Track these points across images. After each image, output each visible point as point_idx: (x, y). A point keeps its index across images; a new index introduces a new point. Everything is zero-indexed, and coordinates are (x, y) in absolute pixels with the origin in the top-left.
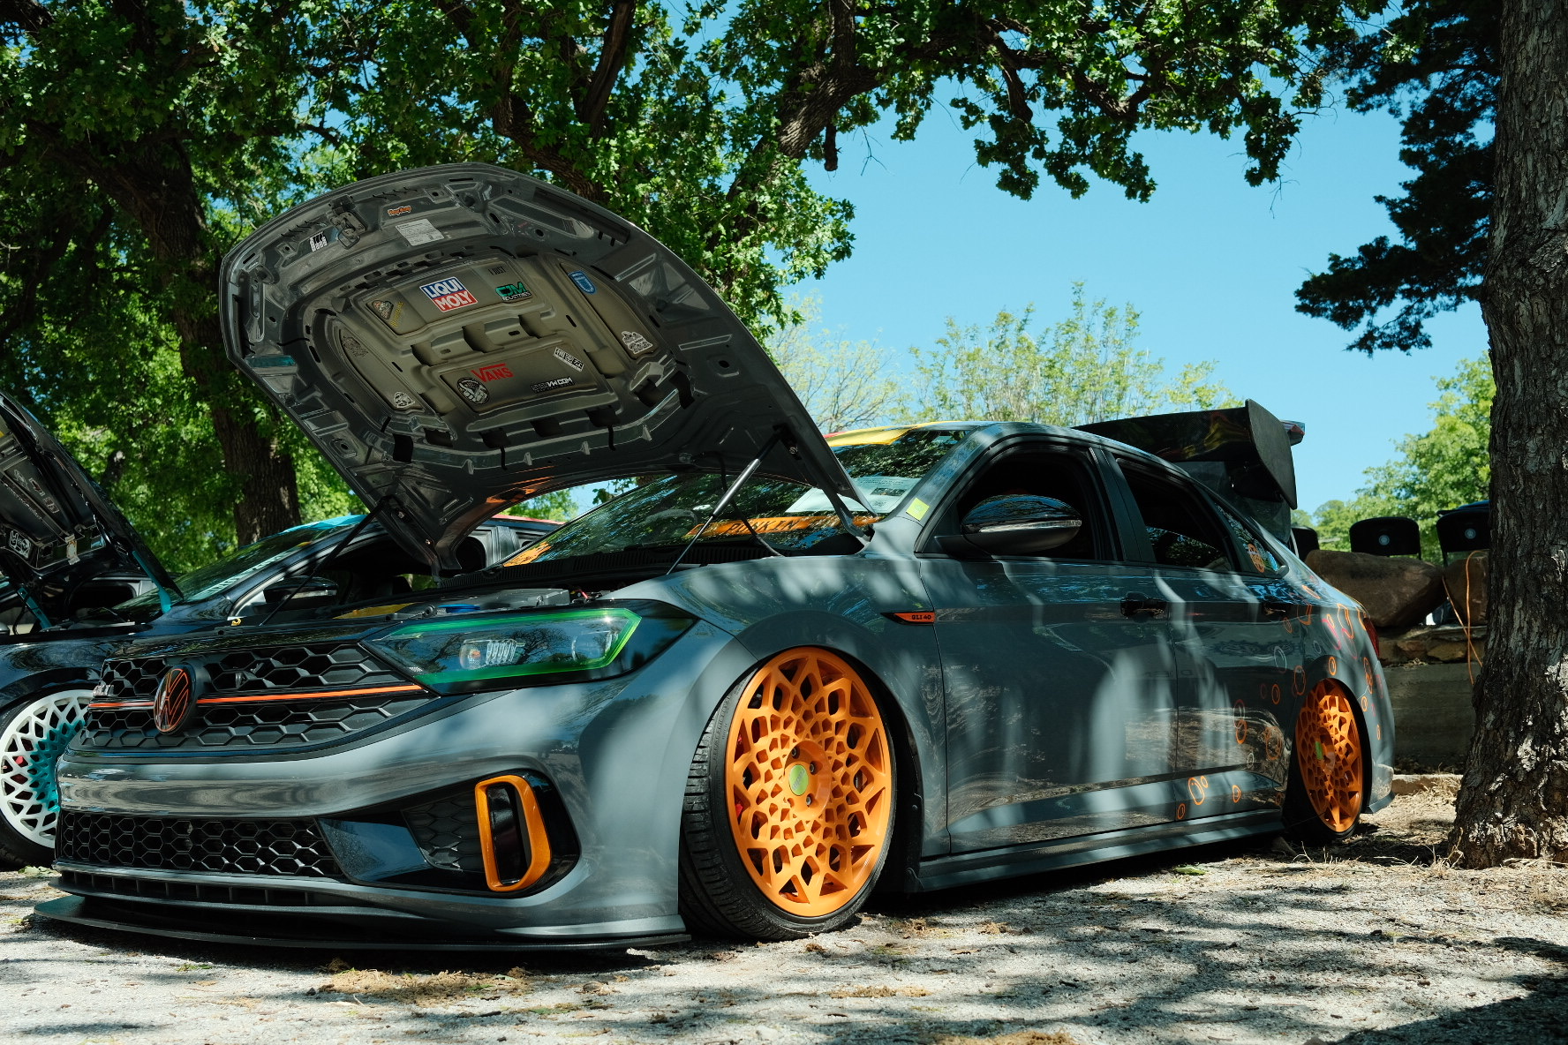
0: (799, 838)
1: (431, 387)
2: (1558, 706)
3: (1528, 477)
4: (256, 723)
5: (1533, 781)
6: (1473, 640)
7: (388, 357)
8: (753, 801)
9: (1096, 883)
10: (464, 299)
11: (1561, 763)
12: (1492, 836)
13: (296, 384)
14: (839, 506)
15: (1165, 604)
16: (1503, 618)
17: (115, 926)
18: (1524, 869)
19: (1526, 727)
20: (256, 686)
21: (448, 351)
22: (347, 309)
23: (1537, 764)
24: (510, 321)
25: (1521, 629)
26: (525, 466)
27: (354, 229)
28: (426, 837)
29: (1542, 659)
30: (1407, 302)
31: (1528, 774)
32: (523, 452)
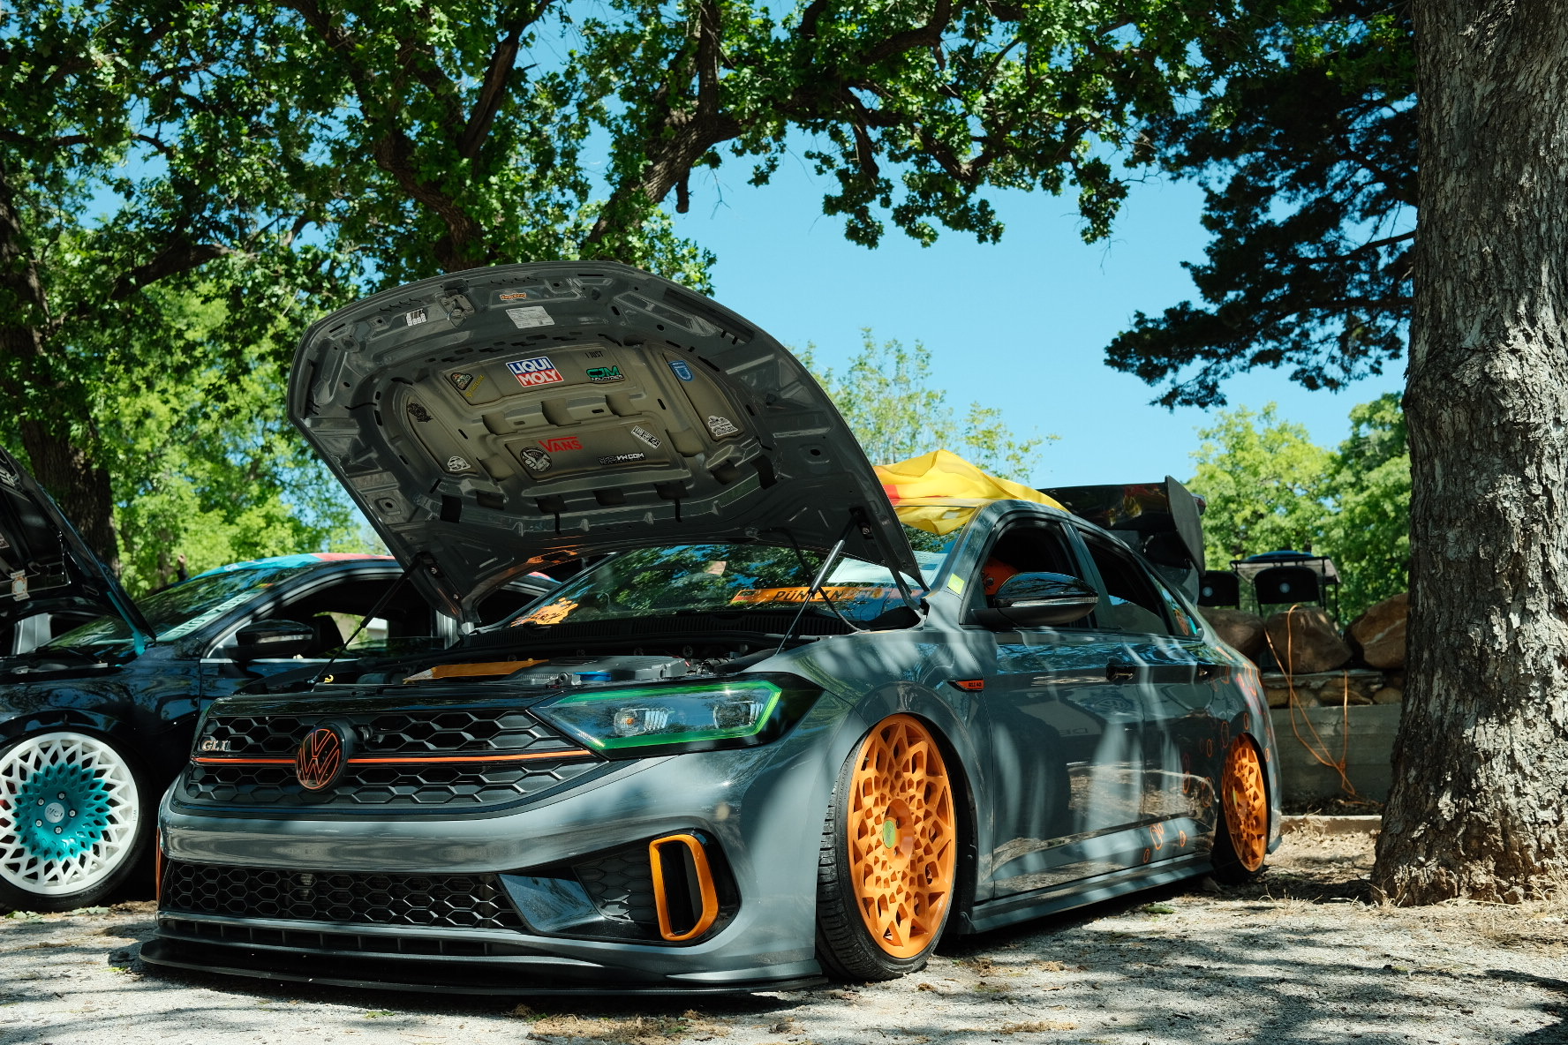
0: (894, 886)
1: (494, 454)
2: (1474, 765)
3: (1448, 563)
4: (422, 784)
5: (1452, 829)
6: (1295, 688)
7: (453, 424)
8: (864, 853)
9: (1087, 923)
10: (549, 376)
11: (1479, 814)
12: (1417, 878)
13: (355, 444)
14: (900, 582)
15: (1134, 669)
16: (1422, 686)
17: (268, 976)
18: (1450, 907)
19: (1446, 782)
20: (418, 748)
21: (522, 423)
22: (423, 378)
23: (1456, 814)
24: (597, 400)
25: (1439, 695)
26: (581, 531)
27: (463, 310)
28: (596, 890)
29: (1459, 723)
30: (1205, 364)
31: (1448, 823)
32: (580, 518)
